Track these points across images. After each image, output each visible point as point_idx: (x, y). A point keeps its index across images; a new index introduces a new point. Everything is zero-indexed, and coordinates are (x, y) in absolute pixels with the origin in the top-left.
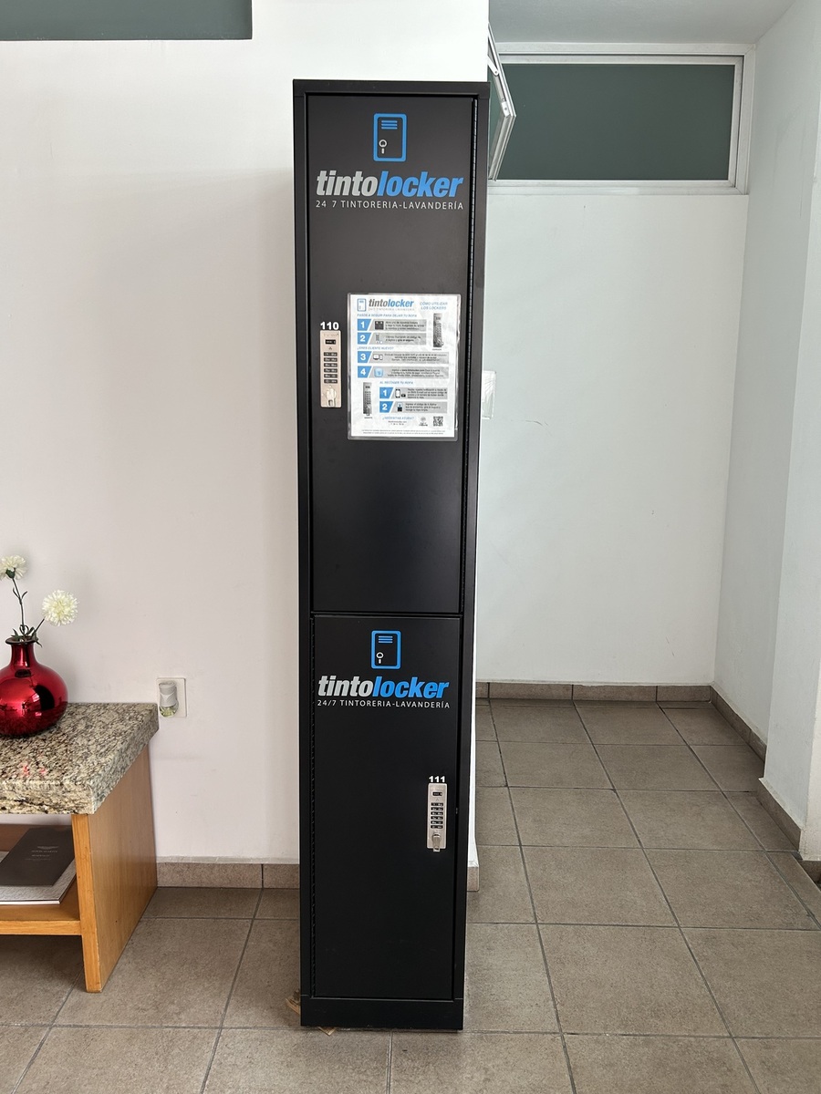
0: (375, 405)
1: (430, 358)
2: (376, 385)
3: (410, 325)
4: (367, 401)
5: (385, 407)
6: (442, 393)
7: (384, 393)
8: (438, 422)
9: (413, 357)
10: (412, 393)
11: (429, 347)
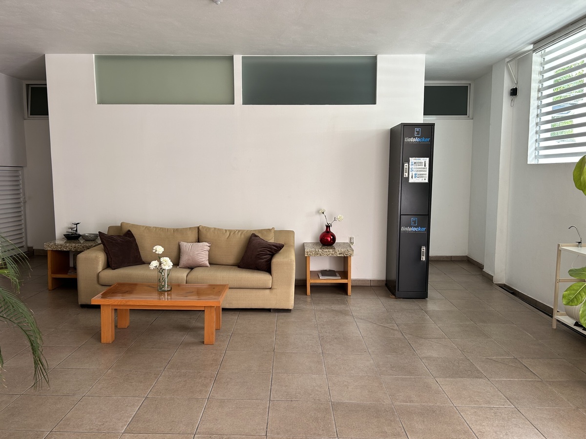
0: (414, 177)
1: (424, 168)
2: (414, 173)
3: (420, 163)
4: (412, 176)
5: (415, 177)
6: (426, 174)
7: (415, 174)
8: (425, 179)
9: (421, 168)
10: (420, 174)
11: (424, 167)
